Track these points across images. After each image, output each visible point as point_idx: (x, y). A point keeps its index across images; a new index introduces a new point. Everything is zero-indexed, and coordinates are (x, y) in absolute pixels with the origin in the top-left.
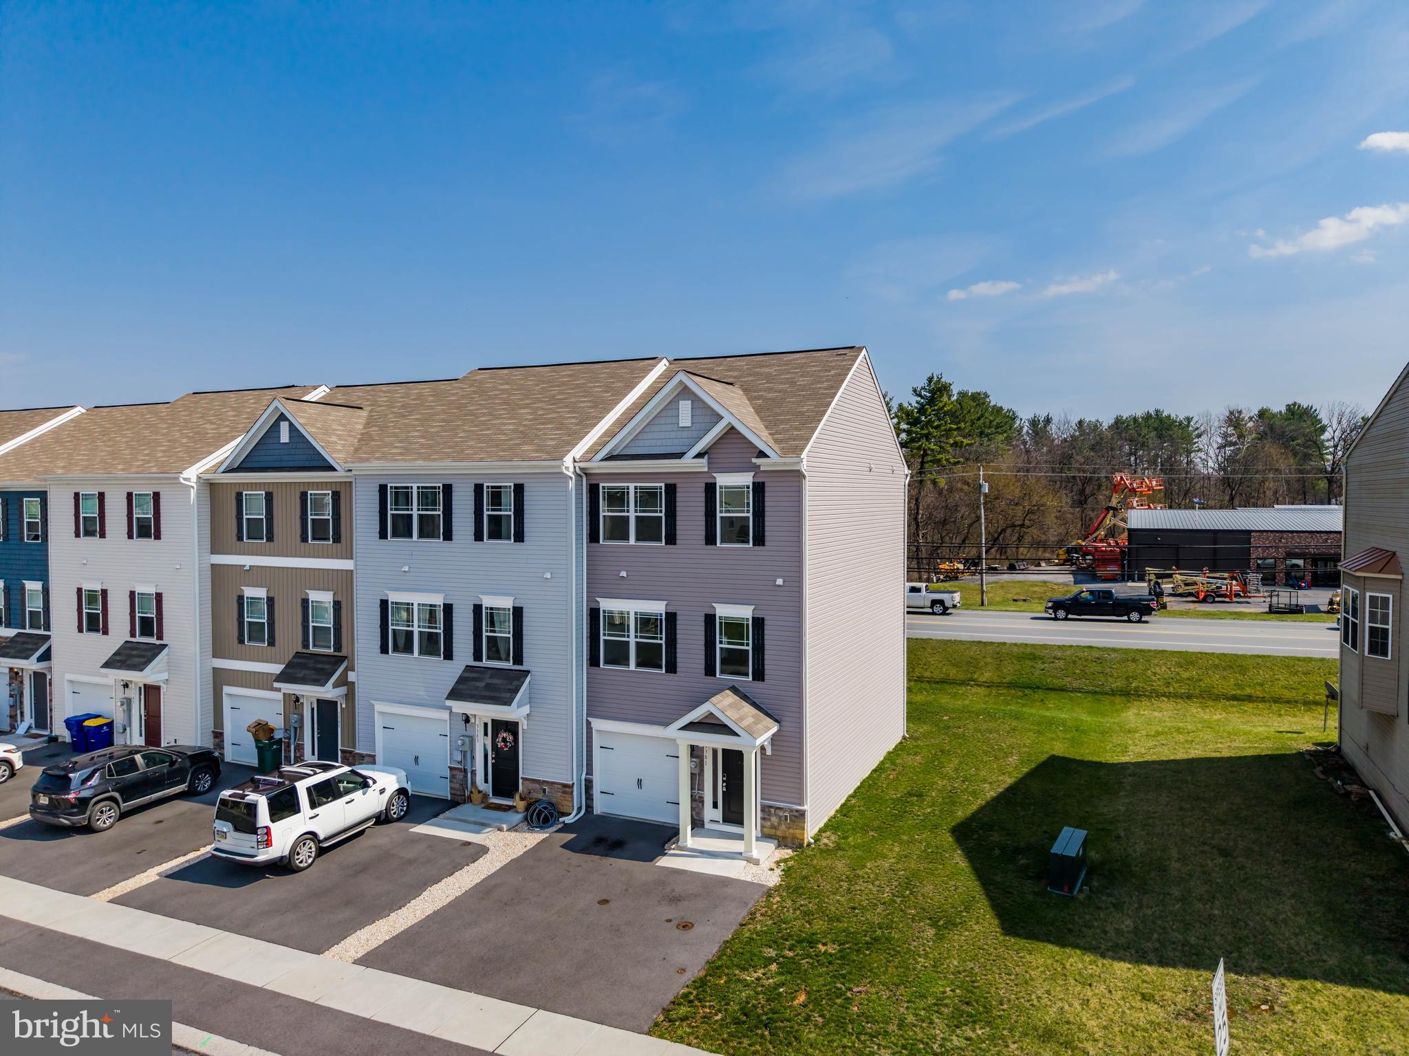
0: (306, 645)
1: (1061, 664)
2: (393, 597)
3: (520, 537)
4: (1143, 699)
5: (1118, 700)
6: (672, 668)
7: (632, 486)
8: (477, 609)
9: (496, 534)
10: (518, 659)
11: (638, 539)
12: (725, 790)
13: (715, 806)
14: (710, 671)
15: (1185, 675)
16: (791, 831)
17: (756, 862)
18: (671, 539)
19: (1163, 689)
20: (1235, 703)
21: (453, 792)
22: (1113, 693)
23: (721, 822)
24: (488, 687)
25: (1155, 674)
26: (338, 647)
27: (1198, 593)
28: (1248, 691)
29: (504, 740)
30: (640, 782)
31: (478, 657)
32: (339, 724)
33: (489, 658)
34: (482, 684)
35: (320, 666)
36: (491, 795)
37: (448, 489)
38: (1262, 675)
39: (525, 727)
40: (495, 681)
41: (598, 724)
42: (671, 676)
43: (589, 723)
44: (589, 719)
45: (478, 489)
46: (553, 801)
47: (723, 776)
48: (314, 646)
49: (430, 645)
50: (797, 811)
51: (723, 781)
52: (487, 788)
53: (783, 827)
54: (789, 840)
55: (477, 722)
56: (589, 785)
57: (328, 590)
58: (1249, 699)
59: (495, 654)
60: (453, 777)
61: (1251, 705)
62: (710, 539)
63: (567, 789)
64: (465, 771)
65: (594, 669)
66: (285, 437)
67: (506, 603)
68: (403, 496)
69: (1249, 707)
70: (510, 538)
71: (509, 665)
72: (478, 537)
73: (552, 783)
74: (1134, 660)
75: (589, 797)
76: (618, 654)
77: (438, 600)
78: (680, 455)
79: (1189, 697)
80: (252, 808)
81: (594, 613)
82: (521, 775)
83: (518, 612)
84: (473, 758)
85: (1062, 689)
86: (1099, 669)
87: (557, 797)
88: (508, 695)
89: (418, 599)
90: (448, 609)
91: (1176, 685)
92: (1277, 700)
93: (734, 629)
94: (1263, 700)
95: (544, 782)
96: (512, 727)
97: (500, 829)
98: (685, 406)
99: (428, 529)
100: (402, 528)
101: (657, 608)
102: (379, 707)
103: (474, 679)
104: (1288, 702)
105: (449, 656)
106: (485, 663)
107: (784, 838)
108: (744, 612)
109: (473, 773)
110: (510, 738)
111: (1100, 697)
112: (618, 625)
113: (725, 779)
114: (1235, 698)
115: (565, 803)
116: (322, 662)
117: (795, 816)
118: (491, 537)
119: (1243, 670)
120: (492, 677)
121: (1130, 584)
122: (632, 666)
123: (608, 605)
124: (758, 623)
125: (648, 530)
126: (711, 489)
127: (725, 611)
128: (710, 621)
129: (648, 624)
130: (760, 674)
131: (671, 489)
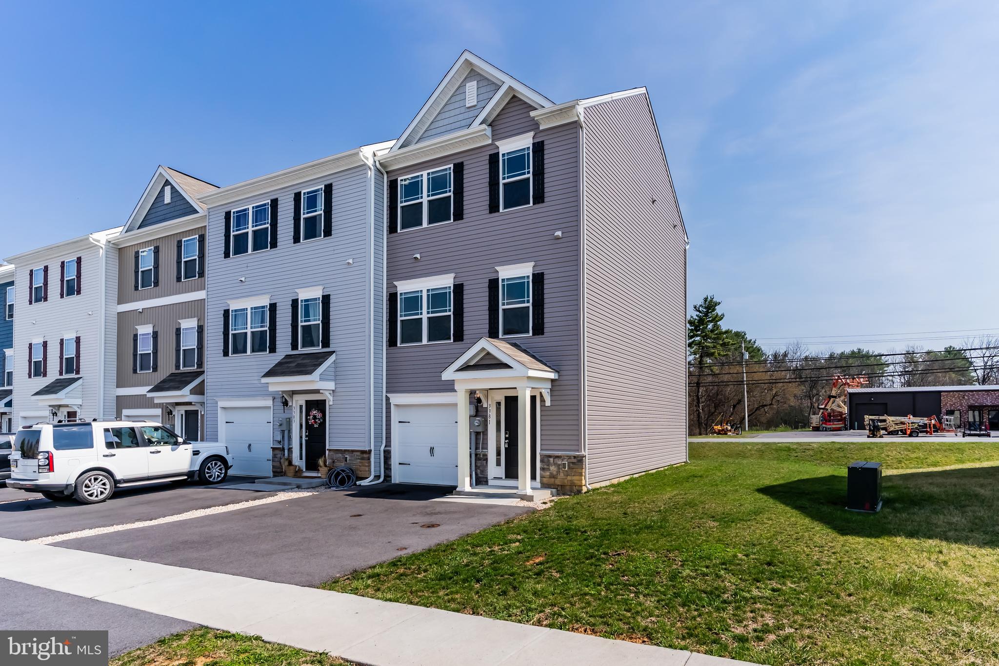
0: (178, 367)
2: (232, 306)
3: (328, 232)
6: (459, 336)
7: (424, 175)
8: (295, 303)
9: (310, 234)
10: (326, 343)
11: (430, 222)
12: (507, 446)
13: (498, 464)
14: (493, 332)
16: (569, 478)
18: (459, 215)
21: (274, 470)
23: (504, 478)
26: (200, 362)
29: (315, 417)
30: (432, 449)
31: (294, 346)
32: (199, 429)
33: (303, 346)
34: (298, 364)
35: (184, 379)
36: (304, 470)
37: (274, 204)
39: (331, 403)
41: (396, 398)
42: (457, 343)
43: (388, 399)
44: (389, 395)
45: (297, 197)
46: (354, 467)
47: (506, 433)
48: (184, 366)
49: (259, 342)
50: (575, 457)
51: (506, 439)
52: (302, 463)
53: (562, 474)
54: (568, 488)
55: (294, 405)
56: (387, 455)
57: (194, 317)
59: (309, 341)
60: (274, 456)
62: (494, 207)
63: (365, 456)
64: (284, 449)
65: (393, 349)
66: (168, 199)
67: (316, 293)
68: (242, 219)
70: (321, 235)
71: (318, 349)
72: (297, 239)
73: (353, 451)
75: (388, 467)
76: (412, 332)
77: (265, 300)
81: (392, 295)
82: (327, 447)
83: (326, 299)
84: (290, 438)
87: (356, 463)
88: (311, 366)
89: (249, 304)
90: (273, 307)
93: (515, 289)
95: (345, 451)
96: (322, 406)
99: (259, 241)
100: (241, 245)
101: (447, 282)
102: (221, 403)
103: (289, 362)
105: (273, 350)
106: (301, 350)
107: (562, 486)
108: (525, 271)
109: (291, 450)
110: (319, 415)
112: (413, 302)
113: (507, 436)
115: (363, 468)
116: (186, 377)
117: (573, 463)
118: (305, 237)
120: (304, 359)
122: (425, 340)
123: (404, 287)
124: (538, 279)
125: (438, 212)
126: (494, 159)
127: (507, 273)
128: (493, 284)
129: (437, 299)
130: (539, 330)
131: (459, 169)
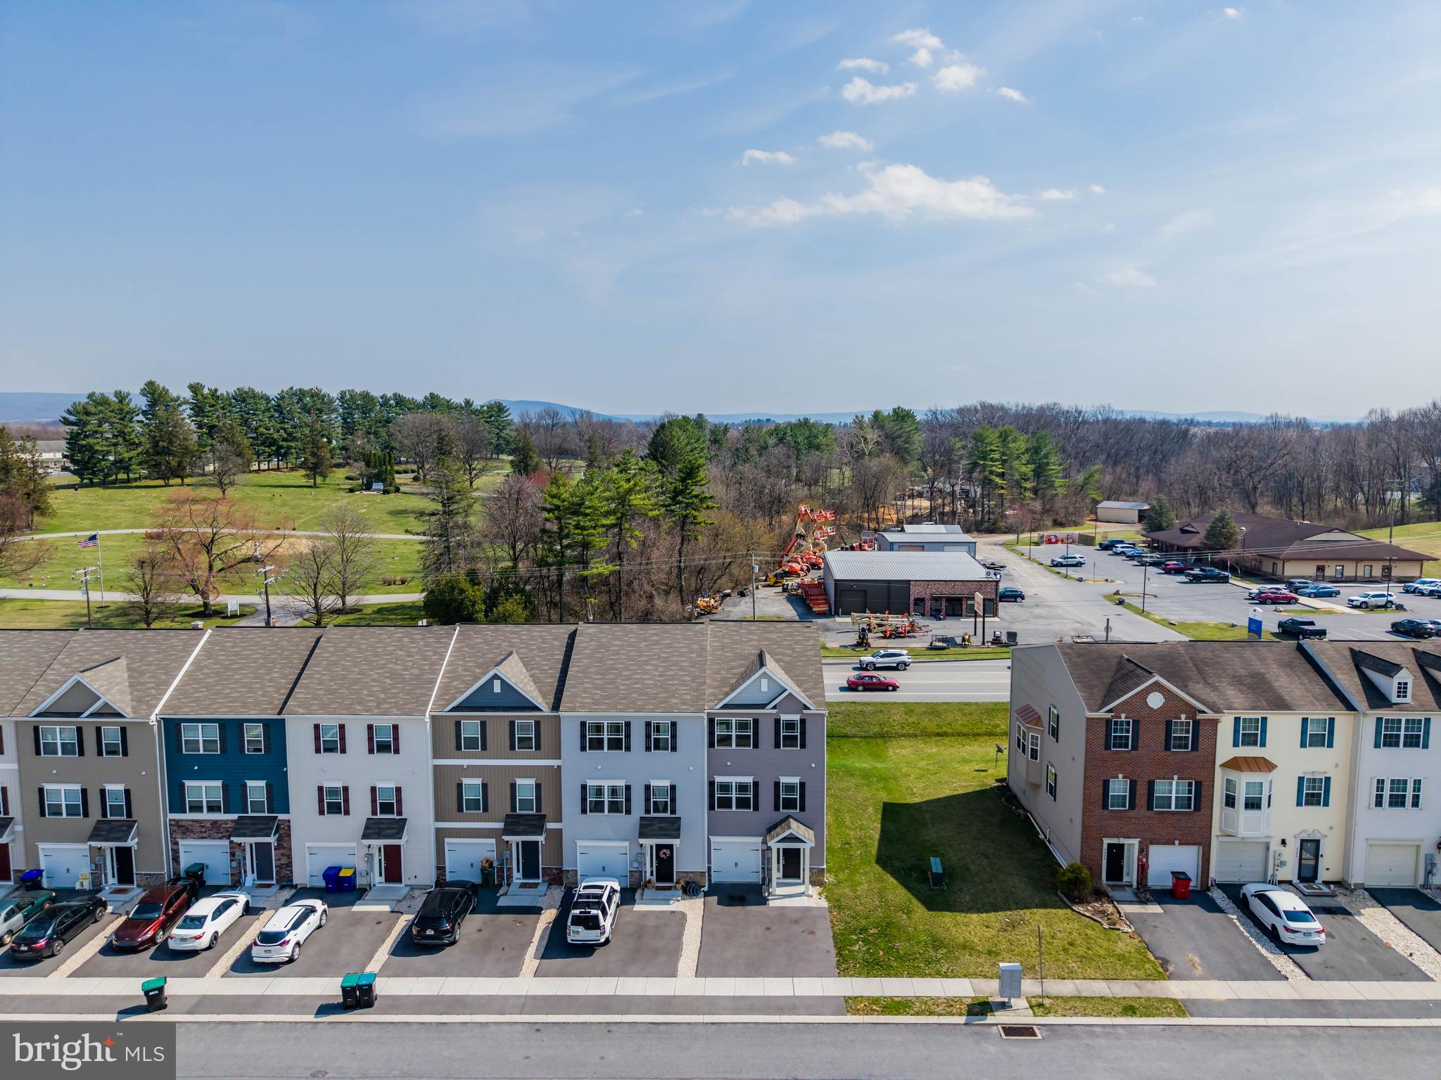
0: (514, 810)
1: (840, 717)
2: (590, 783)
3: (674, 749)
4: (892, 739)
5: (880, 741)
6: (756, 808)
7: (734, 720)
8: (648, 788)
9: (657, 747)
10: (675, 812)
11: (737, 746)
12: (786, 864)
13: (778, 872)
14: (777, 808)
15: (910, 720)
16: (818, 878)
17: (811, 896)
18: (756, 746)
19: (901, 732)
20: (939, 738)
21: (635, 882)
22: (875, 736)
23: (782, 879)
24: (660, 829)
25: (894, 721)
26: (539, 809)
27: (886, 632)
28: (944, 729)
29: (664, 853)
30: (736, 864)
31: (647, 811)
32: (542, 854)
33: (654, 812)
34: (656, 827)
35: (530, 822)
36: (658, 882)
37: (628, 724)
38: (950, 717)
39: (679, 848)
40: (662, 825)
41: (713, 839)
42: (755, 812)
43: (709, 839)
44: (709, 837)
45: (648, 724)
46: (696, 881)
48: (520, 810)
49: (615, 807)
50: (821, 869)
52: (654, 878)
53: (814, 877)
54: (817, 882)
55: (648, 847)
56: (709, 869)
57: (531, 777)
58: (944, 735)
59: (656, 810)
60: (633, 876)
61: (947, 739)
62: (777, 746)
63: (701, 874)
64: (641, 872)
65: (712, 812)
66: (497, 688)
67: (667, 783)
68: (598, 728)
69: (946, 740)
70: (668, 749)
71: (668, 815)
72: (648, 749)
73: (693, 872)
74: (881, 712)
75: (710, 875)
76: (726, 803)
77: (621, 783)
78: (763, 706)
79: (916, 736)
80: (596, 917)
81: (711, 784)
82: (675, 870)
83: (673, 788)
84: (644, 864)
85: (846, 736)
86: (863, 719)
87: (697, 878)
88: (675, 832)
89: (606, 784)
90: (628, 788)
91: (907, 728)
92: (960, 734)
93: (790, 788)
94: (953, 735)
95: (690, 872)
96: (670, 847)
97: (678, 901)
98: (764, 682)
99: (615, 745)
100: (597, 744)
101: (749, 780)
102: (580, 843)
103: (650, 825)
104: (965, 735)
105: (628, 812)
106: (653, 815)
107: (814, 882)
108: (795, 780)
109: (645, 872)
110: (668, 852)
111: (868, 739)
112: (725, 787)
113: (784, 858)
114: (938, 735)
115: (701, 881)
116: (530, 820)
117: (820, 872)
118: (655, 749)
119: (938, 714)
120: (660, 823)
121: (838, 619)
122: (734, 809)
123: (719, 779)
124: (802, 785)
125: (742, 741)
126: (777, 721)
127: (784, 780)
128: (777, 784)
129: (742, 788)
130: (803, 809)
131: (756, 722)
